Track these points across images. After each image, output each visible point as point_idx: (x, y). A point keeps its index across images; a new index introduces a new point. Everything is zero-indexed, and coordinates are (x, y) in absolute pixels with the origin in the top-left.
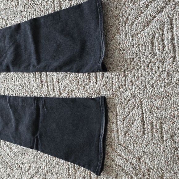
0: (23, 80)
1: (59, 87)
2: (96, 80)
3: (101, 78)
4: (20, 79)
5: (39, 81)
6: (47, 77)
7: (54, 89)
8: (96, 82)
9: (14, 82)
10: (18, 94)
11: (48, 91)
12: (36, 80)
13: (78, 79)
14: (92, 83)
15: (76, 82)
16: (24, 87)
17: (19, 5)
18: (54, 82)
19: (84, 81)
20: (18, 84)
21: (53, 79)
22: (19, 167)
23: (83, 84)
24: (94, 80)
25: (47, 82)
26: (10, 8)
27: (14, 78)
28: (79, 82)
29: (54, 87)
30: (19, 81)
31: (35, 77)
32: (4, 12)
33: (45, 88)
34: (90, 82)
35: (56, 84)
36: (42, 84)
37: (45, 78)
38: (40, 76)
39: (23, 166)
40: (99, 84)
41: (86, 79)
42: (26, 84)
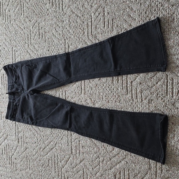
0: (112, 87)
1: (141, 96)
2: (173, 95)
3: (176, 94)
4: (110, 86)
5: (125, 89)
6: (132, 88)
7: (137, 97)
8: (172, 97)
9: (105, 87)
10: (107, 96)
11: (132, 97)
12: (122, 88)
13: (158, 92)
14: (169, 96)
15: (156, 94)
16: (113, 92)
17: (114, 31)
18: (138, 92)
19: (162, 94)
20: (108, 90)
21: (136, 89)
22: (105, 148)
23: (161, 97)
24: (171, 94)
25: (132, 91)
26: (105, 32)
27: (105, 85)
28: (158, 95)
29: (137, 95)
30: (109, 87)
31: (122, 86)
32: (101, 35)
33: (130, 95)
34: (167, 95)
35: (139, 93)
36: (128, 92)
37: (130, 88)
38: (127, 86)
39: (108, 148)
40: (175, 98)
41: (164, 93)
42: (114, 90)
